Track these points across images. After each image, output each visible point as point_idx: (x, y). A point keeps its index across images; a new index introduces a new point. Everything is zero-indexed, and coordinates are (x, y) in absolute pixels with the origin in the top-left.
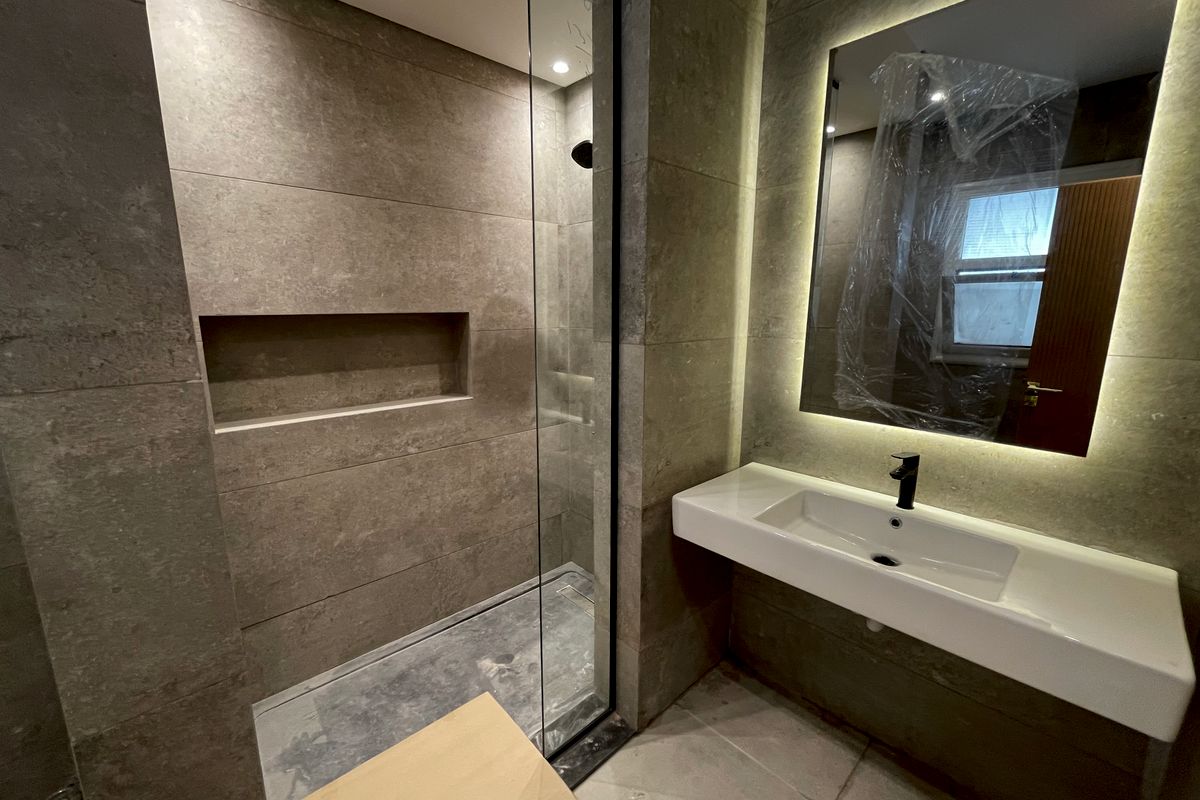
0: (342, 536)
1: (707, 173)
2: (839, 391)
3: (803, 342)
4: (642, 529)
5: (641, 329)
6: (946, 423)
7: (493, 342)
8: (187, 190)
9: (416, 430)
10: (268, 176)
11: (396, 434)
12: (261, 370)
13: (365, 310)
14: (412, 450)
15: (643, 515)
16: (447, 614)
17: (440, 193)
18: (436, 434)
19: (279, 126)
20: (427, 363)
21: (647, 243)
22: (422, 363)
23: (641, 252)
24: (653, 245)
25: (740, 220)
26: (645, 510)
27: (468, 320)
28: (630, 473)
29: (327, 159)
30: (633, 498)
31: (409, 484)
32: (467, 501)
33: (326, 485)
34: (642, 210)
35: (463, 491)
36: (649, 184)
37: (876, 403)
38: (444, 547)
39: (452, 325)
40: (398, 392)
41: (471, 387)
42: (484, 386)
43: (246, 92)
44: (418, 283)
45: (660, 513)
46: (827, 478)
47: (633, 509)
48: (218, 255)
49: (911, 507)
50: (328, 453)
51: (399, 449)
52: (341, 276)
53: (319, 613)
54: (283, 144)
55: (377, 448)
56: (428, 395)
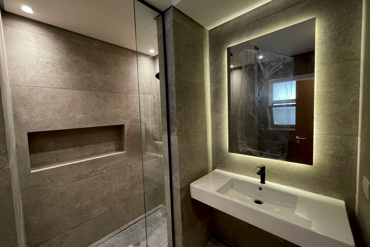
0: (78, 205)
1: (194, 82)
2: (240, 146)
3: (227, 131)
4: (181, 196)
5: (176, 131)
6: (271, 155)
7: (133, 133)
8: (26, 92)
9: (106, 164)
10: (55, 86)
11: (99, 166)
12: (51, 148)
13: (88, 126)
14: (105, 171)
15: (181, 191)
16: (117, 229)
17: (114, 88)
18: (113, 165)
19: (59, 70)
20: (111, 141)
21: (177, 104)
22: (109, 141)
23: (175, 107)
24: (179, 105)
25: (206, 95)
26: (181, 190)
27: (124, 127)
28: (176, 177)
29: (76, 80)
30: (177, 185)
31: (104, 183)
32: (124, 187)
33: (72, 187)
34: (175, 95)
35: (123, 184)
36: (176, 87)
37: (251, 150)
38: (116, 204)
39: (119, 129)
40: (100, 152)
41: (125, 148)
42: (130, 147)
43: (49, 61)
44: (107, 116)
45: (186, 190)
46: (239, 174)
47: (177, 189)
48: (36, 112)
49: (265, 183)
50: (74, 175)
51: (100, 171)
52: (80, 116)
53: (69, 235)
54: (61, 76)
55: (92, 172)
56: (111, 152)
